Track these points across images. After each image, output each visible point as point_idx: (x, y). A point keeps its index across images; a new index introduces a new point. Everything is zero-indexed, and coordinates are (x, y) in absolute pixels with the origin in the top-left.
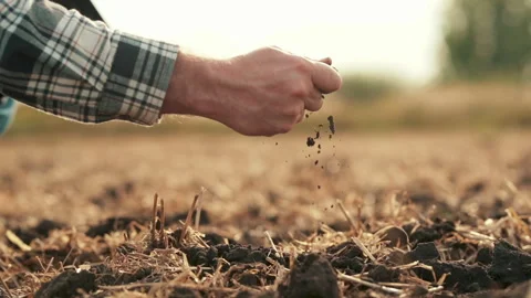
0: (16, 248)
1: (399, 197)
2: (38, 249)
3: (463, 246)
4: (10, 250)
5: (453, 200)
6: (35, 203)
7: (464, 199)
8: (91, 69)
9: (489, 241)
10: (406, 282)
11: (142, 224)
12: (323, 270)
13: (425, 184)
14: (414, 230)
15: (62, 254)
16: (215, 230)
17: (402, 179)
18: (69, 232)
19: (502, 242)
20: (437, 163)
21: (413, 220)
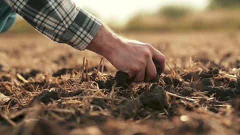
0: (22, 81)
1: (193, 60)
2: (31, 82)
4: (19, 82)
5: (217, 61)
7: (222, 61)
8: (66, 17)
10: (197, 96)
11: (78, 71)
12: (160, 90)
13: (204, 54)
14: (200, 73)
15: (43, 84)
17: (193, 52)
18: (45, 74)
20: (209, 45)
21: (200, 69)
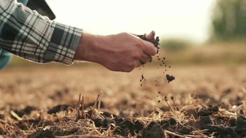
0: (15, 119)
1: (192, 95)
2: (26, 119)
3: (223, 118)
4: (13, 120)
5: (217, 97)
6: (24, 98)
7: (222, 97)
8: (41, 40)
9: (235, 115)
11: (74, 108)
12: (158, 129)
13: (204, 89)
14: (199, 111)
15: (37, 122)
16: (107, 111)
17: (193, 87)
18: (40, 112)
19: (241, 116)
20: (209, 80)
21: (199, 106)
